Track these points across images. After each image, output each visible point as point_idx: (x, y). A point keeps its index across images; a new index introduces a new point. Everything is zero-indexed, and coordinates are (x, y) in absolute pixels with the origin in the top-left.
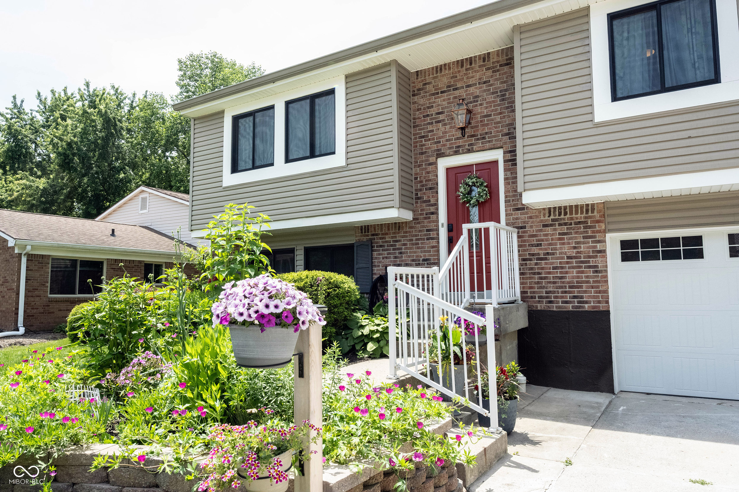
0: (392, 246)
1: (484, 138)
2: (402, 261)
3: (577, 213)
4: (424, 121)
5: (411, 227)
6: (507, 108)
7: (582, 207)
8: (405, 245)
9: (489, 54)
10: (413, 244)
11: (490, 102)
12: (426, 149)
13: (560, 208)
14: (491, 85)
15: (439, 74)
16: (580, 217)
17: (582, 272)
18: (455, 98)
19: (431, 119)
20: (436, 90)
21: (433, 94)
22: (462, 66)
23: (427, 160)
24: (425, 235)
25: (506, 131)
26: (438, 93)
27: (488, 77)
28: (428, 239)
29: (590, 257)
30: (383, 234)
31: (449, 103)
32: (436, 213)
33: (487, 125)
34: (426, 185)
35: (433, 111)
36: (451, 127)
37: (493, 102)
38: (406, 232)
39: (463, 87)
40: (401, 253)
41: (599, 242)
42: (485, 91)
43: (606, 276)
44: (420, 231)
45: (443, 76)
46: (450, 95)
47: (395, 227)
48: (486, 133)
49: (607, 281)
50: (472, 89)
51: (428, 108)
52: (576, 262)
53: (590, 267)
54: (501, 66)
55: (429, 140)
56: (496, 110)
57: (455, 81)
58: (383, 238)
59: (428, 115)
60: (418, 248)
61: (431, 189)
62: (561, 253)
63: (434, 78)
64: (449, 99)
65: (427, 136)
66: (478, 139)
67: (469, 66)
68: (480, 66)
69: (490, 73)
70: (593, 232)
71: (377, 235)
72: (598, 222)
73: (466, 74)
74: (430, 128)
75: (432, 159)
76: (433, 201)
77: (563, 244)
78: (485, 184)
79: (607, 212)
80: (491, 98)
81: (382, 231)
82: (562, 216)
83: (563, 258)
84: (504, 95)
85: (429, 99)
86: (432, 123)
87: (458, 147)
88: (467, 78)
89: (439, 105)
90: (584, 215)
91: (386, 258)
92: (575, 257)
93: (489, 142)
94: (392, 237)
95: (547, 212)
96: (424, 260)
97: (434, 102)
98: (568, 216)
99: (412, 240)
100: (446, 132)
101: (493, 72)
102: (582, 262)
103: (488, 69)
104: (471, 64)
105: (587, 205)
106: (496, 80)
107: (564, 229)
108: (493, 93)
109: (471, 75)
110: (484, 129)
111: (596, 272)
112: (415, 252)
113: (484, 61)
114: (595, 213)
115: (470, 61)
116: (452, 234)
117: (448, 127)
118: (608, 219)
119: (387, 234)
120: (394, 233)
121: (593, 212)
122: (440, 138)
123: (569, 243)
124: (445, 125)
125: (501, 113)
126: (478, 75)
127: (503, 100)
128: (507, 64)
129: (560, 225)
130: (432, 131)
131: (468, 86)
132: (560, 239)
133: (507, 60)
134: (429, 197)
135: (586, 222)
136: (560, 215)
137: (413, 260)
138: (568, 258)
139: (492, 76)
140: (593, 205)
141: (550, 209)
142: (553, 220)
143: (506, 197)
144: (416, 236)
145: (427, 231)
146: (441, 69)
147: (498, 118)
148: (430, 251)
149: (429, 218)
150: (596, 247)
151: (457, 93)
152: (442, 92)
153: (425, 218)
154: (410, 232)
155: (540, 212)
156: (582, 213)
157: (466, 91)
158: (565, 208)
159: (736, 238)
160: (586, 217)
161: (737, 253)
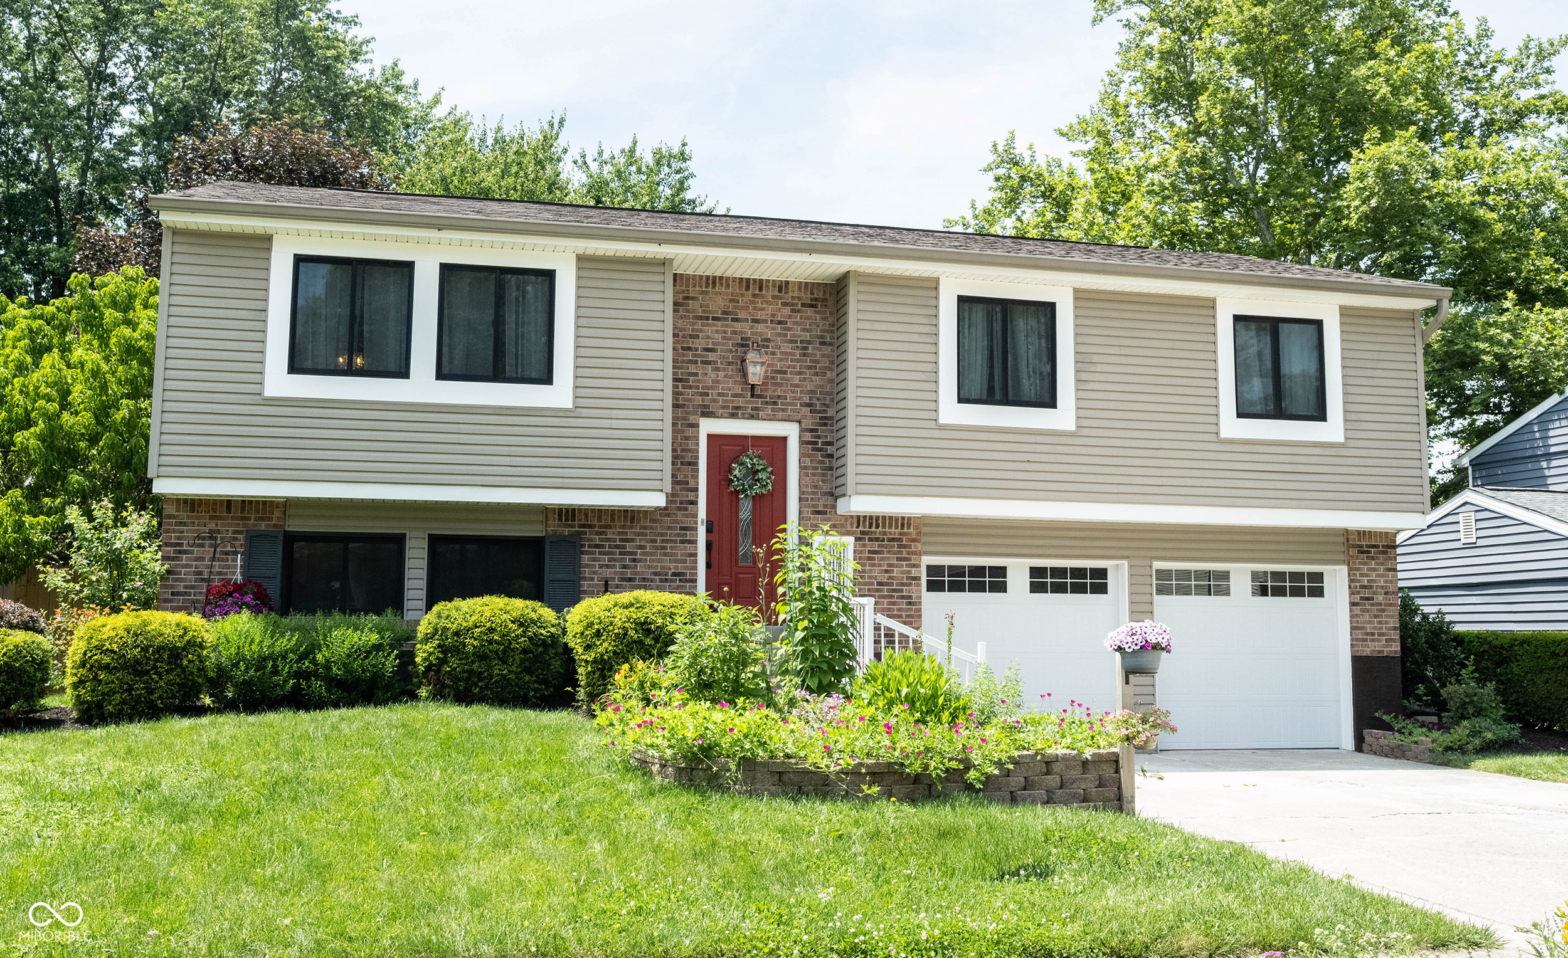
0: (617, 547)
1: (775, 403)
2: (636, 573)
3: (890, 527)
4: (684, 355)
5: (653, 521)
6: (810, 367)
7: (897, 519)
8: (641, 547)
9: (787, 283)
10: (657, 548)
11: (786, 354)
12: (685, 400)
13: (871, 518)
14: (789, 329)
15: (710, 289)
16: (894, 532)
17: (894, 603)
18: (734, 332)
19: (694, 356)
20: (704, 312)
21: (701, 318)
22: (747, 288)
23: (685, 419)
24: (678, 535)
25: (806, 400)
26: (707, 318)
27: (785, 316)
28: (682, 542)
29: (903, 584)
30: (601, 527)
31: (724, 338)
32: (694, 503)
33: (781, 385)
34: (682, 457)
35: (699, 344)
36: (726, 376)
37: (791, 354)
38: (645, 528)
39: (746, 320)
40: (634, 560)
41: (914, 566)
42: (779, 335)
43: (920, 610)
44: (669, 528)
45: (717, 294)
46: (726, 326)
47: (626, 517)
48: (779, 397)
49: (920, 616)
50: (760, 327)
51: (691, 336)
52: (888, 591)
53: (903, 597)
54: (803, 305)
55: (691, 387)
56: (794, 367)
57: (735, 307)
58: (602, 533)
59: (690, 349)
60: (665, 555)
61: (689, 464)
62: (870, 577)
63: (702, 293)
64: (725, 332)
65: (687, 381)
66: (767, 403)
67: (757, 292)
68: (774, 297)
69: (787, 311)
70: (908, 553)
71: (590, 526)
72: (914, 540)
73: (753, 302)
74: (692, 369)
75: (692, 419)
76: (691, 485)
77: (873, 565)
78: (770, 469)
79: (925, 530)
80: (787, 348)
81: (599, 520)
82: (873, 529)
83: (872, 584)
84: (805, 348)
85: (693, 324)
86: (696, 362)
87: (737, 408)
88: (755, 309)
89: (708, 337)
90: (899, 530)
91: (607, 566)
92: (887, 584)
93: (783, 410)
94: (619, 533)
95: (855, 520)
96: (674, 574)
97: (701, 331)
98: (880, 529)
99: (656, 541)
100: (718, 382)
101: (793, 311)
102: (894, 590)
103: (785, 304)
104: (761, 289)
105: (903, 518)
106: (796, 323)
107: (875, 546)
108: (791, 341)
109: (760, 305)
110: (775, 391)
111: (910, 603)
112: (659, 561)
113: (780, 291)
114: (912, 530)
115: (761, 284)
116: (714, 536)
117: (721, 374)
118: (924, 539)
119: (609, 527)
120: (623, 527)
121: (909, 528)
122: (708, 388)
123: (880, 565)
124: (717, 369)
125: (800, 373)
126: (770, 309)
127: (804, 355)
128: (812, 306)
129: (870, 540)
130: (696, 375)
131: (755, 321)
132: (869, 559)
133: (812, 300)
134: (686, 476)
135: (900, 540)
136: (870, 527)
137: (656, 574)
138: (879, 584)
139: (790, 317)
140: (909, 519)
141: (858, 517)
142: (863, 533)
143: (801, 492)
144: (662, 535)
145: (682, 528)
146: (714, 283)
147: (796, 379)
148: (685, 561)
149: (686, 509)
150: (910, 572)
151: (738, 326)
152: (714, 319)
153: (679, 509)
154: (651, 528)
155: (846, 520)
156: (896, 528)
157: (752, 327)
158: (877, 518)
159: (1036, 572)
160: (901, 534)
161: (1036, 588)
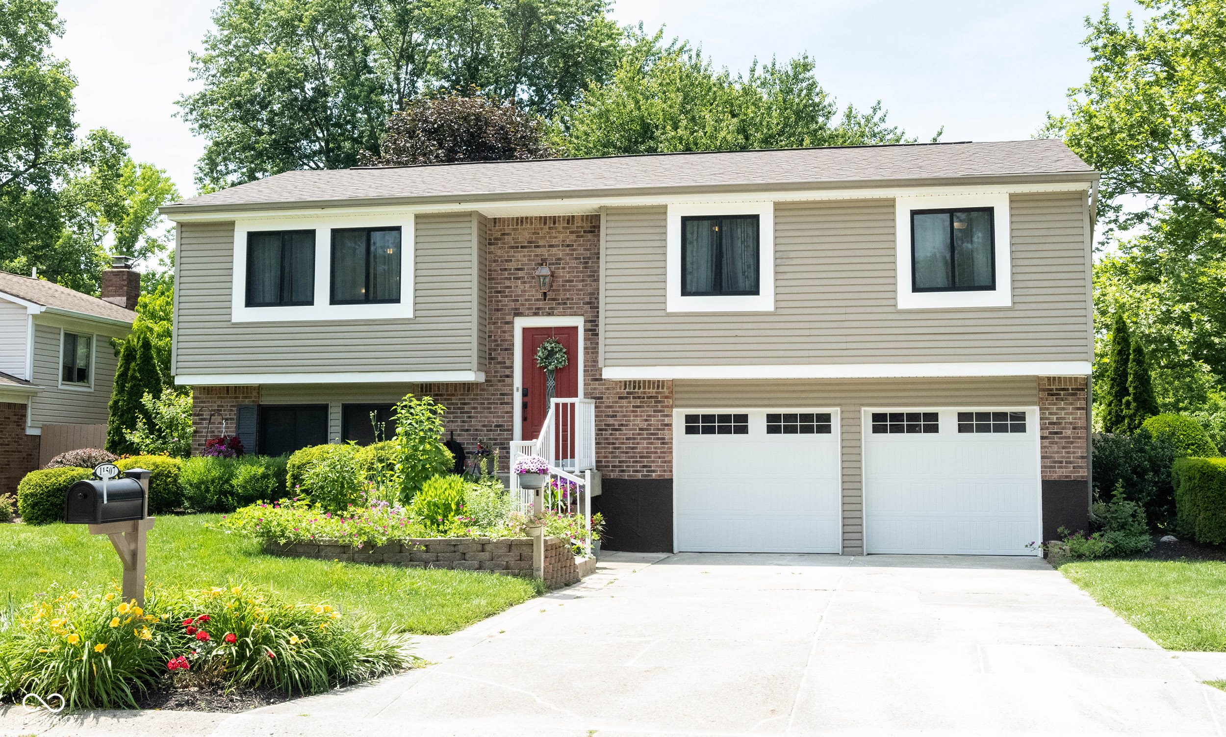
0: (459, 408)
1: (565, 304)
2: (471, 426)
3: (649, 388)
4: (501, 274)
5: (483, 390)
6: (590, 276)
7: (654, 383)
8: (474, 408)
9: (573, 217)
10: (484, 408)
11: (573, 268)
12: (503, 305)
13: (635, 382)
14: (574, 250)
15: (519, 226)
16: (652, 391)
17: (651, 443)
18: (537, 256)
19: (509, 274)
20: (515, 243)
21: (513, 247)
22: (545, 223)
23: (503, 318)
24: (499, 399)
25: (587, 300)
26: (517, 247)
27: (572, 241)
28: (501, 404)
29: (658, 429)
30: (448, 395)
31: (529, 260)
32: (511, 376)
33: (569, 290)
34: (501, 345)
35: (512, 265)
36: (531, 287)
37: (576, 267)
38: (477, 395)
39: (544, 246)
40: (470, 417)
41: (667, 416)
42: (568, 255)
43: (671, 448)
44: (493, 395)
45: (524, 229)
46: (531, 251)
47: (464, 388)
48: (568, 299)
49: (671, 452)
50: (554, 250)
51: (507, 261)
52: (647, 434)
53: (658, 439)
54: (585, 232)
55: (507, 296)
56: (578, 277)
57: (536, 238)
58: (448, 399)
59: (506, 269)
60: (490, 413)
61: (506, 350)
62: (634, 425)
63: (514, 230)
64: (530, 256)
65: (504, 292)
66: (559, 304)
67: (552, 225)
68: (564, 228)
69: (573, 237)
70: (662, 407)
71: (441, 395)
72: (667, 397)
73: (549, 233)
74: (508, 283)
75: (508, 318)
76: (508, 363)
77: (636, 416)
78: (564, 350)
79: (675, 389)
80: (574, 263)
81: (447, 391)
82: (636, 390)
83: (635, 430)
84: (587, 263)
85: (508, 252)
86: (510, 279)
87: (538, 309)
88: (550, 237)
89: (518, 261)
90: (655, 390)
91: (452, 421)
92: (647, 429)
93: (570, 308)
94: (460, 399)
95: (623, 384)
96: (497, 426)
97: (513, 256)
98: (641, 390)
99: (484, 404)
100: (525, 291)
101: (578, 236)
102: (652, 434)
103: (571, 232)
104: (554, 223)
105: (659, 381)
106: (579, 245)
107: (638, 402)
108: (576, 259)
109: (554, 235)
110: (565, 294)
111: (663, 443)
112: (486, 417)
113: (568, 223)
114: (665, 390)
115: (554, 219)
116: (526, 399)
117: (527, 285)
118: (675, 396)
119: (453, 395)
120: (463, 395)
121: (663, 388)
122: (518, 296)
123: (641, 416)
124: (525, 282)
125: (583, 281)
126: (561, 237)
127: (586, 267)
128: (591, 232)
129: (634, 398)
130: (510, 287)
131: (551, 246)
132: (633, 411)
133: (591, 227)
134: (504, 358)
135: (657, 397)
136: (634, 388)
137: (484, 426)
138: (641, 429)
139: (575, 241)
140: (663, 381)
141: (625, 382)
142: (628, 393)
143: (585, 366)
144: (488, 399)
145: (502, 394)
146: (522, 222)
147: (580, 286)
148: (503, 417)
149: (504, 381)
150: (664, 420)
151: (539, 251)
152: (522, 247)
153: (499, 381)
154: (481, 395)
155: (616, 385)
156: (654, 388)
157: (549, 251)
158: (639, 382)
159: (771, 418)
160: (657, 393)
161: (772, 430)
